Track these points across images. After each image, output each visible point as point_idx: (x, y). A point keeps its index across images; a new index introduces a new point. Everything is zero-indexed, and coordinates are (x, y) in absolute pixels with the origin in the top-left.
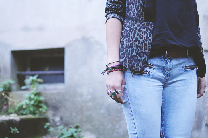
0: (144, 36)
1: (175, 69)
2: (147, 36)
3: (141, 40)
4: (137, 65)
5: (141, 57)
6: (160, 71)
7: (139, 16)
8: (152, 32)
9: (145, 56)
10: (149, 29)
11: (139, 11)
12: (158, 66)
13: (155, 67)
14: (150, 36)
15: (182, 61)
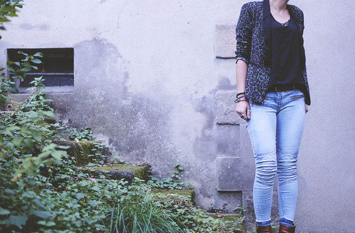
0: (264, 78)
1: (285, 99)
2: (265, 78)
3: (261, 81)
4: (258, 98)
5: (261, 93)
6: (273, 101)
7: (260, 63)
8: (269, 75)
9: (264, 93)
10: (267, 73)
11: (261, 60)
12: (271, 98)
13: (269, 98)
14: (268, 78)
15: (289, 93)
